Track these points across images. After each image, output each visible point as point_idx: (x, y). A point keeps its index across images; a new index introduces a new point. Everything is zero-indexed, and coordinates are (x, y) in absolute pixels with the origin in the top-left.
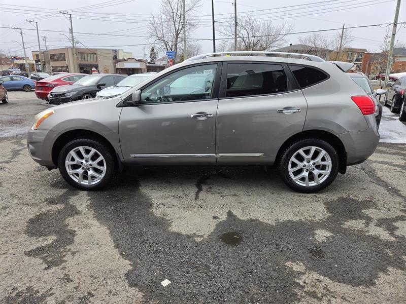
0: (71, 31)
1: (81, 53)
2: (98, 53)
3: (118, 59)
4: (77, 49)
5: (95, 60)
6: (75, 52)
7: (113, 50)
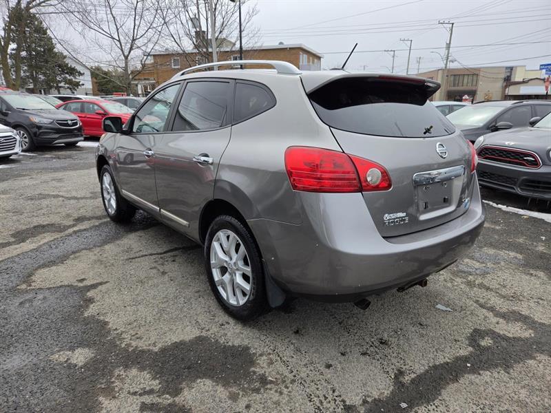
0: (448, 46)
1: (455, 75)
2: (481, 74)
3: (512, 80)
4: (449, 70)
5: (474, 83)
6: (446, 75)
7: (507, 68)
